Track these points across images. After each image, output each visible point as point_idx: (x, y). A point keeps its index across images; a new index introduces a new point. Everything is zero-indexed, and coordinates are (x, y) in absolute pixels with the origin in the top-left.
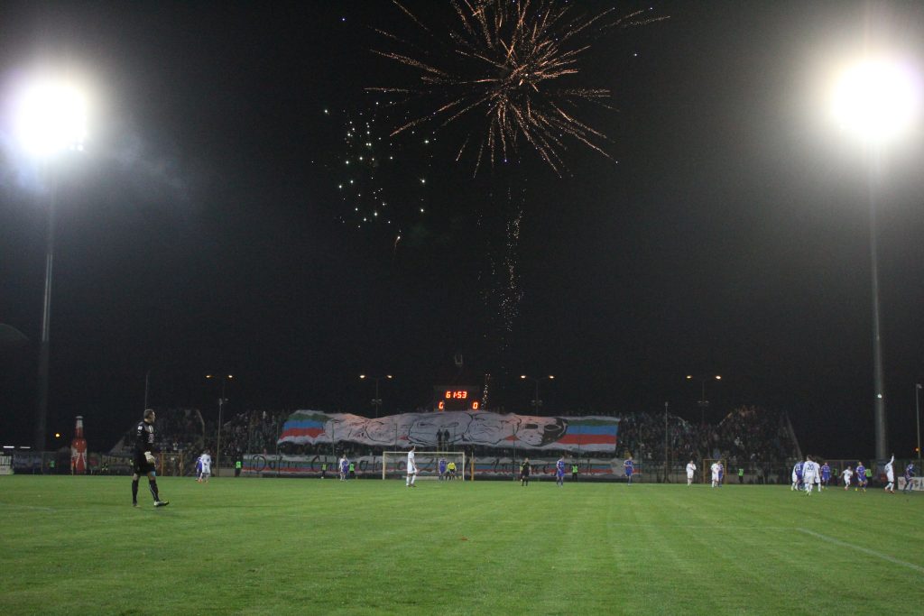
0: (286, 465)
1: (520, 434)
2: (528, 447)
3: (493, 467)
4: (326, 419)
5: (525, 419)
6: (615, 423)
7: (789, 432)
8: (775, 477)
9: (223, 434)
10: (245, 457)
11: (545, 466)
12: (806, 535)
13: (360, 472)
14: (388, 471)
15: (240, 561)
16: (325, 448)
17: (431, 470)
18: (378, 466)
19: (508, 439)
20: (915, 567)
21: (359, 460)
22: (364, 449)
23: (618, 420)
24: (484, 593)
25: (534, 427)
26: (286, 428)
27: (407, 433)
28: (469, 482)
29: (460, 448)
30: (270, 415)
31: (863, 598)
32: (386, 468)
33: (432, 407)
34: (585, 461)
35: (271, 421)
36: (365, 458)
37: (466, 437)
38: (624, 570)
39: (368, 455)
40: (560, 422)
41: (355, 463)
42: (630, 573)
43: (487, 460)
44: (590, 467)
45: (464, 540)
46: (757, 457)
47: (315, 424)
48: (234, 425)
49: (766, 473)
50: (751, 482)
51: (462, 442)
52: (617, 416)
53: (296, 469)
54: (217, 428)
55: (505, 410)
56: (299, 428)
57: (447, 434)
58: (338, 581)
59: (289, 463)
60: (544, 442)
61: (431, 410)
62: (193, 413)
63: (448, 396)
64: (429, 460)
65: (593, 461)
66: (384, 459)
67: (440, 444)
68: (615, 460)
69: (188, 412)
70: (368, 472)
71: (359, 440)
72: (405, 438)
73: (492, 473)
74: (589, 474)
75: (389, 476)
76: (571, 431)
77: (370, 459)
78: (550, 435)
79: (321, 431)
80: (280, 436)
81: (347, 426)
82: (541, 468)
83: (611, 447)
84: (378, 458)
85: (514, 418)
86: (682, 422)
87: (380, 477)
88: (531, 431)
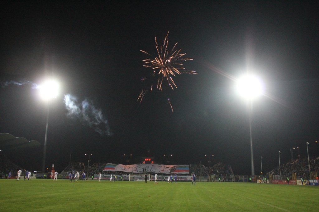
1: (165, 169)
2: (167, 173)
4: (116, 166)
5: (166, 166)
7: (230, 169)
8: (227, 180)
9: (89, 169)
10: (95, 175)
12: (235, 195)
15: (93, 202)
17: (141, 179)
18: (128, 178)
19: (162, 171)
20: (262, 203)
21: (123, 176)
22: (125, 173)
23: (188, 166)
24: (154, 210)
25: (168, 168)
26: (106, 167)
27: (136, 169)
28: (151, 182)
29: (149, 173)
30: (101, 164)
32: (130, 178)
33: (142, 163)
34: (180, 176)
35: (101, 166)
37: (151, 170)
38: (190, 204)
40: (174, 167)
41: (122, 177)
42: (191, 205)
44: (181, 178)
45: (150, 196)
46: (223, 175)
47: (113, 166)
48: (92, 167)
49: (225, 179)
50: (221, 181)
52: (188, 165)
53: (107, 178)
54: (87, 167)
55: (161, 164)
56: (109, 167)
57: (145, 170)
58: (117, 207)
59: (106, 176)
60: (171, 172)
61: (142, 164)
62: (82, 164)
63: (146, 160)
64: (141, 176)
65: (182, 176)
66: (129, 176)
67: (144, 172)
68: (188, 176)
69: (80, 164)
70: (126, 179)
71: (124, 171)
72: (136, 171)
74: (181, 180)
75: (131, 180)
76: (177, 169)
77: (126, 176)
78: (172, 170)
79: (114, 169)
80: (104, 169)
81: (120, 167)
83: (188, 173)
84: (128, 176)
85: (163, 166)
86: (204, 166)
87: (128, 180)
88: (167, 169)
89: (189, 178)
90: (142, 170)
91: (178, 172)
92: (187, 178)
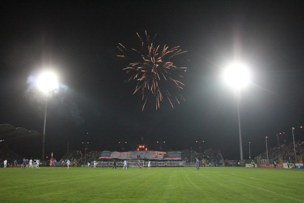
1: (158, 156)
2: (160, 159)
4: (111, 153)
5: (159, 152)
7: (220, 154)
8: (217, 165)
9: (86, 156)
11: (163, 163)
12: (225, 179)
13: (119, 166)
15: (90, 188)
16: (111, 160)
17: (136, 165)
19: (155, 157)
20: (250, 186)
21: (119, 163)
22: (120, 160)
23: (180, 152)
25: (161, 154)
26: (102, 155)
28: (145, 167)
29: (142, 160)
30: (98, 152)
31: (238, 194)
33: (136, 150)
34: (172, 162)
35: (98, 153)
36: (120, 162)
37: (145, 157)
38: (183, 188)
39: (121, 161)
40: (167, 153)
44: (174, 164)
45: (144, 182)
46: (213, 160)
47: (108, 154)
48: (89, 155)
49: (215, 164)
50: (212, 166)
52: (180, 151)
55: (154, 150)
56: (104, 155)
57: (140, 156)
58: (114, 192)
60: (163, 158)
61: (136, 151)
62: (79, 152)
63: (140, 147)
64: (136, 163)
65: (174, 162)
67: (138, 158)
68: (180, 162)
69: (78, 152)
70: (121, 165)
71: (119, 158)
72: (131, 157)
74: (174, 165)
76: (170, 155)
77: (121, 162)
78: (165, 156)
79: (110, 156)
80: (100, 157)
81: (116, 155)
83: (180, 159)
85: (156, 152)
86: (195, 152)
89: (181, 163)
90: (136, 157)
91: (171, 159)
92: (179, 164)
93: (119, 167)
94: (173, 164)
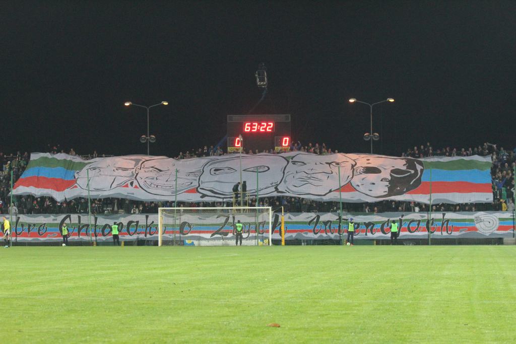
0: (26, 227)
1: (356, 181)
3: (312, 227)
5: (363, 160)
6: (487, 163)
13: (129, 237)
14: (167, 235)
16: (77, 206)
17: (226, 234)
18: (151, 228)
21: (124, 221)
23: (488, 159)
26: (28, 174)
27: (196, 184)
28: (278, 247)
29: (262, 201)
32: (164, 232)
33: (226, 146)
34: (438, 216)
36: (134, 218)
40: (411, 165)
41: (120, 225)
43: (304, 217)
44: (445, 224)
47: (64, 172)
51: (275, 194)
53: (40, 235)
56: (42, 176)
59: (29, 225)
61: (225, 151)
63: (247, 129)
64: (222, 220)
65: (450, 215)
66: (160, 219)
67: (237, 197)
68: (481, 214)
70: (141, 236)
72: (196, 190)
73: (311, 235)
74: (445, 233)
75: (166, 243)
76: (428, 177)
77: (140, 218)
78: (398, 182)
82: (378, 226)
83: (488, 197)
84: (152, 217)
85: (346, 159)
87: (156, 243)
88: (372, 177)
89: (487, 223)
90: (228, 189)
91: (428, 196)
92: (477, 226)
93: (128, 243)
94: (441, 229)
